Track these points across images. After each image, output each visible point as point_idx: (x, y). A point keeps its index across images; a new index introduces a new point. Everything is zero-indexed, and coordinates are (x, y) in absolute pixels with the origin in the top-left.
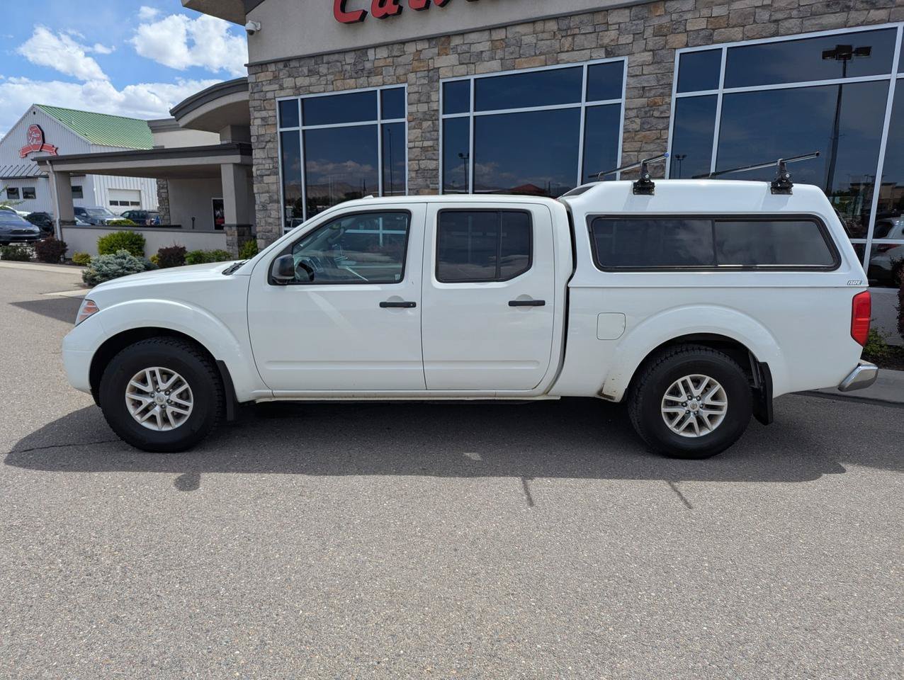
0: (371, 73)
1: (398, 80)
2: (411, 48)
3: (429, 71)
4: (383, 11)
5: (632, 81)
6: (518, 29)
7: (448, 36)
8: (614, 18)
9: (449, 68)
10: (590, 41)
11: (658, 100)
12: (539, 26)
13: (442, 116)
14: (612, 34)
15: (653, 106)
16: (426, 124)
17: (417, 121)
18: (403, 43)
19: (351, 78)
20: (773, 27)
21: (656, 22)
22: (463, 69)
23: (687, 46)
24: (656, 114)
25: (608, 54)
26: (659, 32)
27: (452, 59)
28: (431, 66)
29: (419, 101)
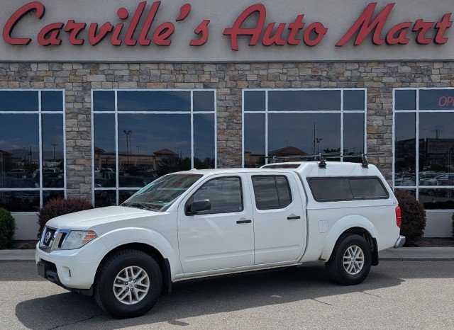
0: (32, 80)
1: (57, 86)
2: (68, 67)
3: (83, 83)
4: (47, 42)
5: (220, 103)
6: (148, 66)
7: (98, 64)
8: (207, 68)
9: (98, 83)
10: (194, 78)
11: (235, 114)
12: (162, 66)
13: (93, 112)
14: (207, 76)
15: (233, 116)
16: (81, 117)
17: (73, 114)
18: (62, 63)
19: (15, 80)
20: (288, 84)
21: (231, 73)
22: (109, 84)
23: (248, 87)
24: (235, 121)
25: (205, 87)
26: (233, 79)
27: (101, 77)
28: (85, 80)
29: (75, 101)
